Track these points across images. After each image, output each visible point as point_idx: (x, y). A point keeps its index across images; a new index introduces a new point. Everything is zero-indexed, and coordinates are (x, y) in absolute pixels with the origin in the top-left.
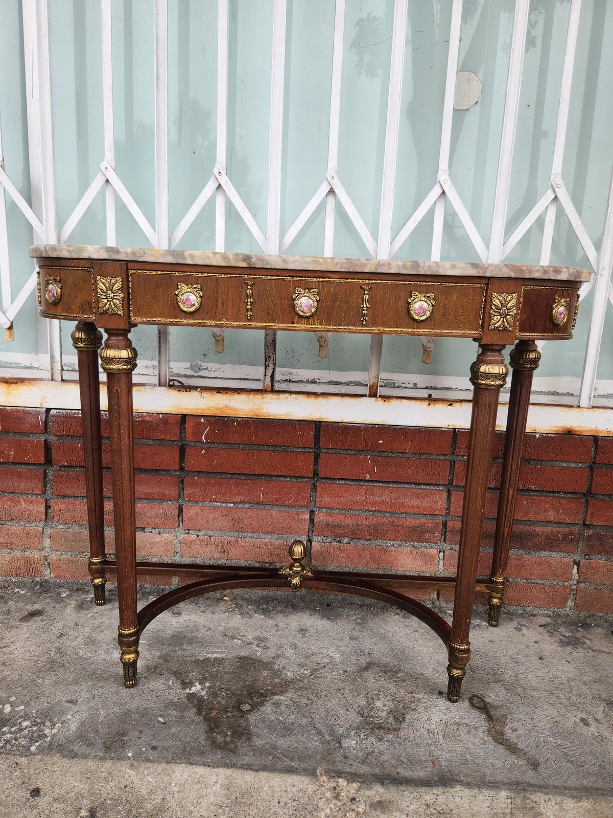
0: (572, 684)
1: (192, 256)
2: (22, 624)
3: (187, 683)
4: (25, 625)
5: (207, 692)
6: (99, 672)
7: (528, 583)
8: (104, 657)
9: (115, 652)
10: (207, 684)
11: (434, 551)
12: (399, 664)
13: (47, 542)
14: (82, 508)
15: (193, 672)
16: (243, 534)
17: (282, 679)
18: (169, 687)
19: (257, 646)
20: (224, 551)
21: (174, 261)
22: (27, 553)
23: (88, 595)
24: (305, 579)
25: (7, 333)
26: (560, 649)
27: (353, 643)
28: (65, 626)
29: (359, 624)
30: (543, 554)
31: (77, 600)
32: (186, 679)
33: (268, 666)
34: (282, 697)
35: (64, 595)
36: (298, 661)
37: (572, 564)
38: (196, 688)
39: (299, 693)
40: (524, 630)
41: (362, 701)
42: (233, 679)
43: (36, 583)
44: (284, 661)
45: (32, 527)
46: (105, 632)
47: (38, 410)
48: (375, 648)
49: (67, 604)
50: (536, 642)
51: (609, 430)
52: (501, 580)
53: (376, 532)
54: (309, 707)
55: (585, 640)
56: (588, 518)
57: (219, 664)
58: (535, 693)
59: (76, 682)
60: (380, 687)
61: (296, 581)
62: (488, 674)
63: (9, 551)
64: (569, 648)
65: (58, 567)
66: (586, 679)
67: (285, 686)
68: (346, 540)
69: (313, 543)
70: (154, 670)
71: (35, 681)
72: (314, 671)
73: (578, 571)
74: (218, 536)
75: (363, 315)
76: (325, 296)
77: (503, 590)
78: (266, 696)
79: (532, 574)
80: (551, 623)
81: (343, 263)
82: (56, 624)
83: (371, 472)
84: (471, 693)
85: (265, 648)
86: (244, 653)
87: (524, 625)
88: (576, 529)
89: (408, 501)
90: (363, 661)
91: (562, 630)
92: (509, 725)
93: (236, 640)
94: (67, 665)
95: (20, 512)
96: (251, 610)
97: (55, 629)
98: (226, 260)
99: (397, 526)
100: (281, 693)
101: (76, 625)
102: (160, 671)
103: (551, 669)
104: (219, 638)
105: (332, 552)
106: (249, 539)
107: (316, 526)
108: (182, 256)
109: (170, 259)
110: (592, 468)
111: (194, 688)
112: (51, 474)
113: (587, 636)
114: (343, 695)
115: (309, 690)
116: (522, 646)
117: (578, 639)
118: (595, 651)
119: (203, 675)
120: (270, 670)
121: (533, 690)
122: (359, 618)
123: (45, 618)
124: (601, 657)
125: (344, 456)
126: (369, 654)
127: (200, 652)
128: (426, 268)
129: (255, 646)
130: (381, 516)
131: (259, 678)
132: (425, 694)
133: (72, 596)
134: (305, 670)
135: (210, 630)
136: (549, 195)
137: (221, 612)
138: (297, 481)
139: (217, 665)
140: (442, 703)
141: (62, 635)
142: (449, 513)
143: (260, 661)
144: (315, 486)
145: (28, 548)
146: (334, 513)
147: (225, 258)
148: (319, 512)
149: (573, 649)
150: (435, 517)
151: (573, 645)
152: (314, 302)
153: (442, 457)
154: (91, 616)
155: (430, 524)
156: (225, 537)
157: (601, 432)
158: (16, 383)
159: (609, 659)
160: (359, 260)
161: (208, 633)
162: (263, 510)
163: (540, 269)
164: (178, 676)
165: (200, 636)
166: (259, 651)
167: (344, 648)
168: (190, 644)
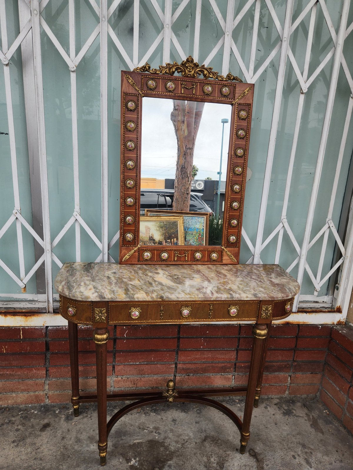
0: (289, 436)
1: (138, 298)
2: (42, 433)
3: (128, 460)
4: (43, 433)
5: (138, 464)
6: (87, 458)
7: (270, 385)
8: (87, 449)
9: (91, 446)
10: (137, 459)
11: (230, 376)
12: (218, 436)
13: (47, 387)
14: (65, 370)
15: (130, 453)
16: (144, 376)
17: (170, 451)
18: (121, 463)
19: (155, 433)
20: (135, 384)
21: (129, 300)
22: (36, 393)
23: (69, 410)
24: (175, 397)
25: (23, 289)
26: (283, 417)
27: (197, 425)
28: (63, 432)
29: (198, 413)
30: (276, 373)
31: (64, 415)
32: (127, 457)
33: (162, 444)
34: (171, 462)
35: (57, 412)
36: (175, 439)
37: (288, 376)
38: (133, 462)
39: (178, 459)
40: (269, 408)
41: (205, 459)
42: (148, 454)
43: (42, 407)
44: (169, 440)
45: (39, 381)
46: (83, 433)
47: (42, 327)
48: (207, 427)
49: (60, 417)
50: (274, 415)
51: (304, 322)
52: (259, 389)
53: (205, 370)
54: (184, 466)
55: (293, 411)
56: (295, 358)
57: (140, 446)
58: (274, 444)
59: (78, 466)
60: (212, 450)
61: (171, 400)
63: (27, 393)
64: (287, 416)
65: (53, 398)
66: (294, 433)
67: (171, 455)
68: (192, 375)
69: (176, 377)
70: (113, 454)
71: (59, 468)
72: (183, 444)
73: (290, 379)
74: (132, 378)
75: (210, 315)
76: (194, 308)
77: (260, 393)
78: (164, 462)
79: (271, 382)
80: (279, 402)
81: (202, 297)
82: (59, 431)
83: (203, 345)
84: (249, 448)
85: (159, 434)
86: (150, 438)
87: (268, 405)
88: (290, 363)
89: (219, 356)
90: (203, 435)
91: (284, 406)
92: (265, 463)
93: (145, 431)
94: (71, 456)
95: (33, 375)
96: (148, 410)
97: (59, 434)
98: (153, 299)
99: (215, 367)
100: (171, 459)
101: (69, 430)
102: (115, 454)
103: (280, 429)
104: (137, 430)
105: (185, 380)
106: (147, 378)
107: (178, 370)
108: (133, 298)
109: (128, 300)
110: (297, 337)
111: (132, 462)
112: (48, 356)
113: (294, 408)
114: (197, 457)
115: (182, 456)
116: (268, 418)
117: (290, 410)
118: (297, 416)
119: (135, 454)
120: (163, 447)
121: (274, 442)
122: (198, 410)
123: (52, 428)
124: (299, 420)
125: (191, 339)
126: (205, 431)
127: (130, 440)
128: (236, 298)
129: (154, 433)
130: (207, 363)
131: (159, 452)
132: (231, 451)
133: (61, 412)
134: (178, 444)
135: (132, 426)
136: (281, 225)
137: (135, 414)
138: (169, 351)
139: (139, 447)
140: (238, 455)
141: (63, 438)
142: (237, 360)
143: (158, 442)
144: (177, 353)
145: (37, 391)
146: (186, 363)
147: (152, 298)
148: (179, 363)
149: (288, 416)
150: (231, 362)
151: (288, 414)
152: (189, 311)
153: (234, 336)
154: (74, 424)
155: (229, 365)
156: (135, 378)
157: (301, 323)
158: (30, 316)
159: (303, 421)
160: (209, 295)
161: (132, 428)
162: (153, 364)
163: (281, 296)
164: (123, 456)
165: (128, 430)
166: (157, 436)
167: (194, 429)
168: (124, 436)
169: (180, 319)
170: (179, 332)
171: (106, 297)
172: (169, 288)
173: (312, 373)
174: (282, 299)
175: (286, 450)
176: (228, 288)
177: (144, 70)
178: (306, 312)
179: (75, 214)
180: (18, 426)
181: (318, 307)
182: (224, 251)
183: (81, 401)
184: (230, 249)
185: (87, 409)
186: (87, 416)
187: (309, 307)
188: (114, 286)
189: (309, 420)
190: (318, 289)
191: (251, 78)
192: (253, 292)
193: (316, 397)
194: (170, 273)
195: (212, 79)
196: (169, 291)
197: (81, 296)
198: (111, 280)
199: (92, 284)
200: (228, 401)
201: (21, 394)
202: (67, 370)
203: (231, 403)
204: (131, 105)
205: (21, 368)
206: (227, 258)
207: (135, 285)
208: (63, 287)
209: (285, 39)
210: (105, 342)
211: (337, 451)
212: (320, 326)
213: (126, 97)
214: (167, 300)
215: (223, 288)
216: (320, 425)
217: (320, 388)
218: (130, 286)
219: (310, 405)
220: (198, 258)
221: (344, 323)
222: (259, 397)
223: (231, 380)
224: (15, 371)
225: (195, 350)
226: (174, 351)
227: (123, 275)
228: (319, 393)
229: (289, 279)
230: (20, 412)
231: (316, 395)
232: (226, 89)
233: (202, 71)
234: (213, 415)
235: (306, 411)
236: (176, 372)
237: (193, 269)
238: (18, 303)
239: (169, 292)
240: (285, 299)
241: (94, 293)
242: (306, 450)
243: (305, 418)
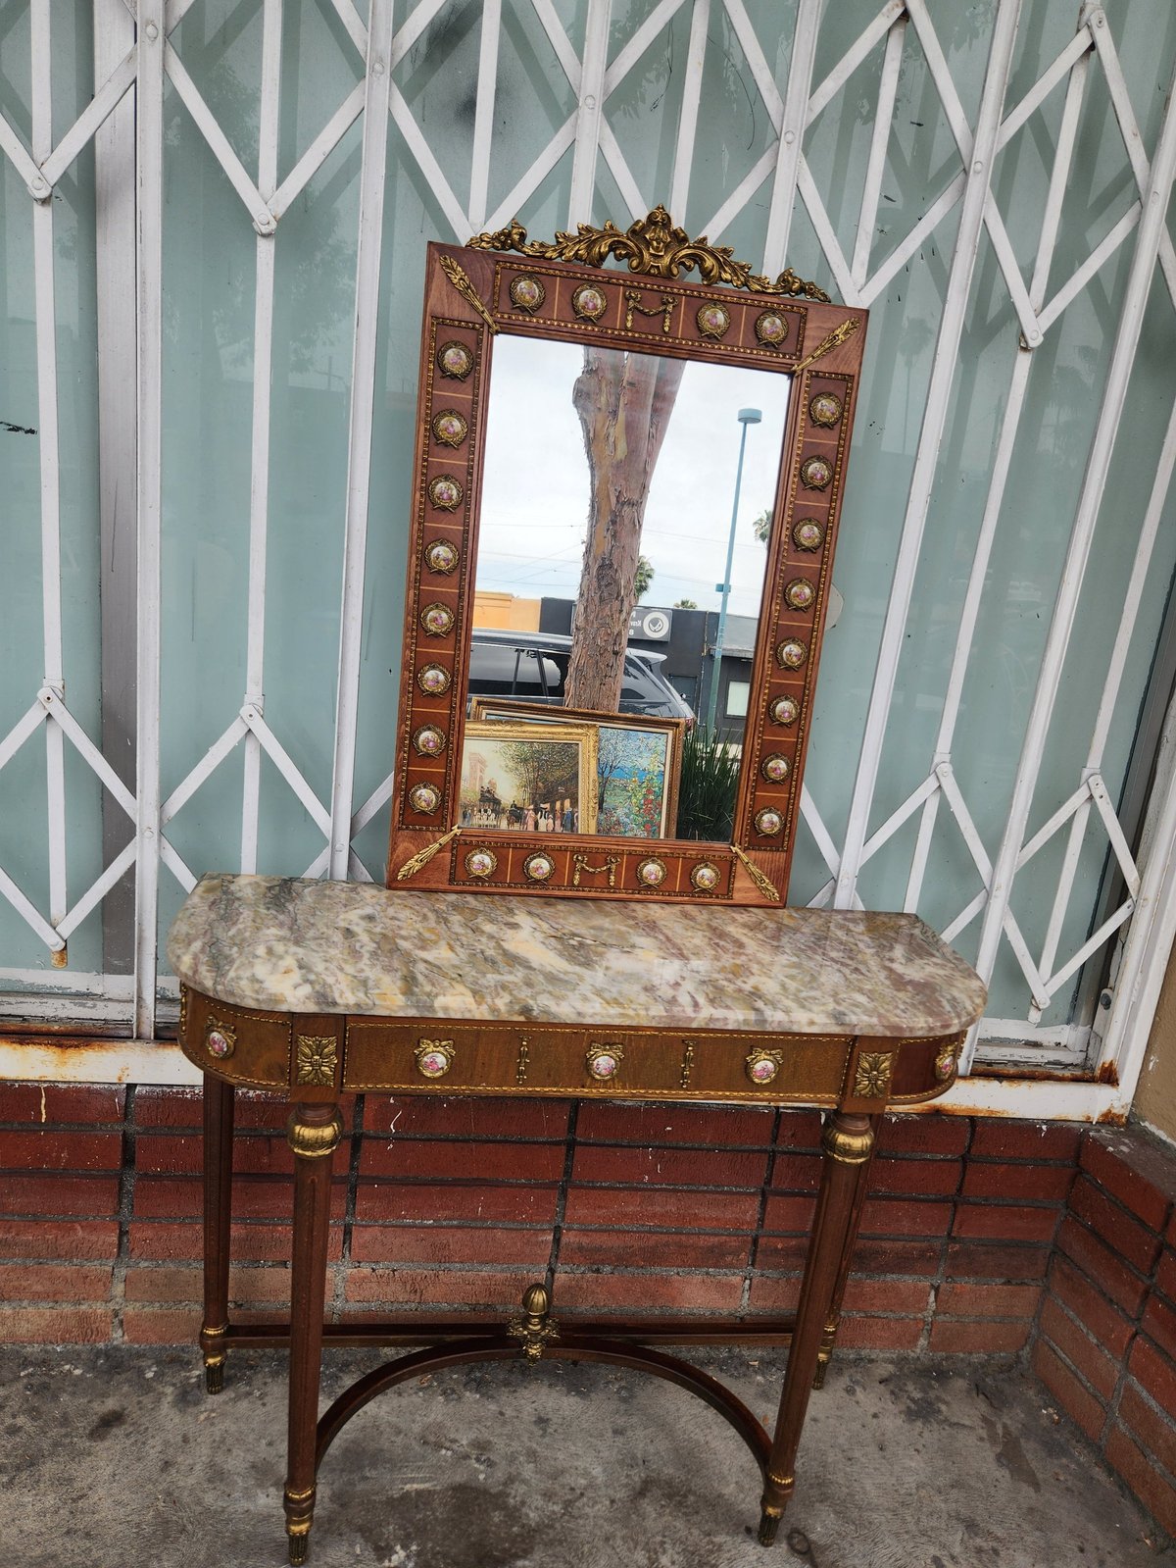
0: (923, 1492)
1: (446, 1009)
2: (94, 1444)
3: (382, 1548)
4: (100, 1446)
5: (416, 1563)
6: (242, 1536)
7: (867, 1317)
8: (245, 1505)
9: (260, 1495)
10: (414, 1548)
11: (736, 1280)
12: (687, 1479)
13: (119, 1289)
14: (182, 1235)
15: (388, 1524)
16: (448, 1265)
17: (523, 1526)
18: (358, 1559)
19: (478, 1460)
20: (416, 1291)
21: (417, 1015)
22: (83, 1307)
23: (190, 1371)
24: (548, 1343)
25: (57, 956)
26: (907, 1426)
27: (620, 1440)
28: (166, 1443)
29: (624, 1400)
30: (890, 1277)
31: (174, 1385)
32: (380, 1540)
33: (498, 1500)
34: (527, 1563)
35: (150, 1375)
36: (542, 1486)
37: (928, 1289)
38: (399, 1556)
39: (550, 1552)
40: (860, 1394)
41: (640, 1557)
42: (451, 1532)
43: (98, 1354)
44: (522, 1489)
45: (94, 1267)
46: (235, 1452)
47: (114, 1087)
48: (651, 1449)
49: (159, 1394)
50: (875, 1416)
51: (991, 1108)
52: (831, 1329)
53: (653, 1256)
55: (940, 1405)
56: (955, 1229)
57: (424, 1504)
58: (875, 1516)
60: (665, 1528)
61: (535, 1350)
62: (811, 1486)
63: (51, 1304)
64: (919, 1423)
65: (138, 1325)
66: (940, 1482)
67: (528, 1539)
68: (608, 1269)
69: (557, 1275)
70: (330, 1528)
73: (936, 1298)
74: (406, 1270)
75: (684, 1077)
76: (632, 1052)
77: (833, 1341)
78: (502, 1562)
79: (872, 1305)
80: (895, 1375)
81: (661, 1017)
82: (151, 1442)
83: (652, 1172)
84: (789, 1527)
85: (490, 1464)
86: (460, 1477)
87: (857, 1382)
88: (937, 1244)
89: (702, 1211)
90: (637, 1476)
91: (910, 1387)
93: (443, 1452)
94: (189, 1527)
95: (74, 1244)
96: (457, 1382)
97: (153, 1450)
98: (496, 1013)
99: (686, 1247)
100: (525, 1553)
101: (185, 1440)
102: (338, 1528)
103: (895, 1467)
104: (417, 1448)
105: (585, 1286)
106: (457, 1272)
107: (563, 1251)
108: (431, 1008)
109: (412, 1013)
110: (965, 1160)
111: (395, 1557)
112: (130, 1184)
113: (943, 1396)
114: (614, 1548)
115: (564, 1544)
116: (856, 1426)
117: (930, 1404)
118: (952, 1425)
119: (405, 1530)
120: (503, 1509)
121: (871, 1510)
122: (623, 1388)
123: (131, 1429)
124: (960, 1436)
125: (611, 1149)
126: (644, 1461)
127: (393, 1481)
128: (775, 1025)
129: (474, 1461)
130: (662, 1233)
131: (488, 1527)
132: (728, 1534)
133: (163, 1375)
134: (554, 1503)
135: (400, 1432)
136: (931, 783)
137: (411, 1391)
138: (538, 1186)
139: (421, 1506)
140: (752, 1550)
141: (167, 1465)
142: (762, 1226)
143: (486, 1492)
144: (564, 1194)
145: (84, 1299)
146: (591, 1230)
147: (494, 1010)
148: (569, 1230)
149: (924, 1424)
150: (741, 1233)
151: (924, 1417)
152: (616, 1061)
153: (756, 1147)
154: (206, 1419)
155: (734, 1243)
156: (419, 1271)
157: (981, 1112)
158: (77, 1046)
159: (972, 1440)
160: (683, 1011)
161: (399, 1440)
162: (480, 1228)
163: (924, 1025)
164: (367, 1534)
165: (386, 1446)
166: (481, 1472)
167: (607, 1454)
168: (373, 1465)
169: (583, 1087)
170: (573, 1124)
171: (339, 1001)
172: (552, 978)
173: (1008, 1282)
174: (926, 1035)
175: (914, 1537)
176: (747, 987)
177: (504, 244)
178: (1000, 1077)
179: (244, 711)
180: (14, 1416)
181: (1040, 1060)
182: (739, 862)
183: (232, 1342)
184: (760, 855)
185: (251, 1367)
186: (249, 1394)
187: (1009, 1061)
188: (368, 963)
189: (993, 1438)
190: (1043, 1001)
191: (857, 288)
192: (831, 1006)
193: (1016, 1363)
194: (556, 926)
195: (728, 284)
196: (550, 988)
197: (257, 992)
198: (359, 941)
199: (295, 954)
200: (724, 1361)
201: (30, 1309)
202: (192, 1235)
203: (736, 1368)
204: (455, 358)
205: (37, 1220)
206: (748, 884)
207: (437, 962)
208: (195, 957)
209: (979, 166)
210: (328, 1152)
211: (1082, 1550)
212: (1044, 1127)
213: (439, 331)
214: (543, 1019)
215: (732, 986)
216: (1029, 1456)
217: (1034, 1331)
218: (421, 966)
219: (996, 1387)
220: (651, 880)
221: (1124, 1120)
222: (829, 1353)
223: (739, 1292)
224: (13, 1230)
225: (624, 1189)
226: (551, 1186)
227: (400, 928)
228: (1028, 1348)
229: (952, 965)
230: (23, 1370)
231: (1018, 1357)
232: (773, 323)
233: (698, 259)
234: (673, 1408)
235: (983, 1407)
236: (557, 1257)
237: (634, 918)
238: (38, 1001)
239: (550, 993)
240: (939, 1034)
241: (300, 985)
242: (979, 1541)
243: (981, 1431)
